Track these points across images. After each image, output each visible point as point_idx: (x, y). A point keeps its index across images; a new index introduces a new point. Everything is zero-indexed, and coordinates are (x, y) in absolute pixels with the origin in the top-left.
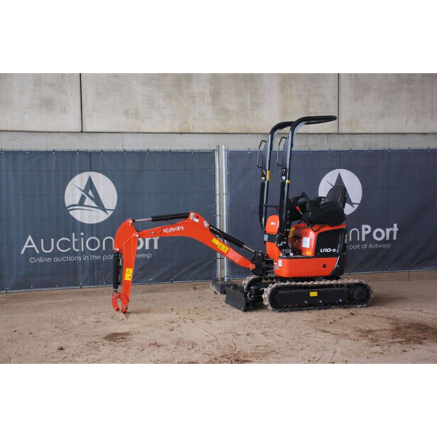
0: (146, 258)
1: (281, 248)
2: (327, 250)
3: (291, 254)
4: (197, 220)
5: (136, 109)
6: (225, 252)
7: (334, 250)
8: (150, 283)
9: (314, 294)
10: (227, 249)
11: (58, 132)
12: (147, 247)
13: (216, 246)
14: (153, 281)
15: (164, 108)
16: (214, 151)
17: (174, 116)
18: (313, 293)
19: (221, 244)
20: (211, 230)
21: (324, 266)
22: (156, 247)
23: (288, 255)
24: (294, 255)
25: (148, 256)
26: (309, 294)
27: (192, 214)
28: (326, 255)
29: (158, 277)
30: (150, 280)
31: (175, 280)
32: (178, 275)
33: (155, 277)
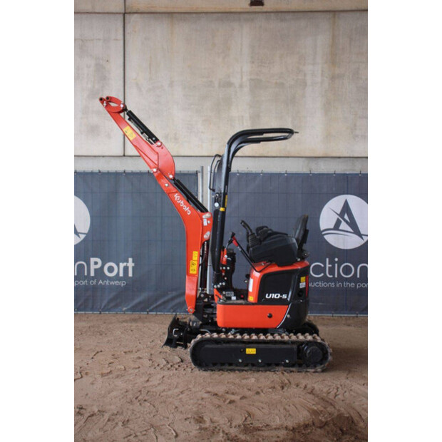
0: (120, 286)
1: (220, 290)
2: (274, 296)
3: (234, 298)
5: (175, 134)
7: (284, 296)
8: (124, 312)
9: (251, 351)
11: (103, 156)
12: (121, 274)
14: (127, 310)
15: (202, 132)
16: (197, 173)
17: (212, 139)
18: (250, 349)
21: (270, 316)
22: (130, 274)
23: (229, 298)
24: (237, 299)
25: (123, 284)
26: (245, 351)
28: (273, 302)
29: (133, 307)
30: (124, 309)
31: (151, 311)
32: (155, 306)
33: (129, 307)
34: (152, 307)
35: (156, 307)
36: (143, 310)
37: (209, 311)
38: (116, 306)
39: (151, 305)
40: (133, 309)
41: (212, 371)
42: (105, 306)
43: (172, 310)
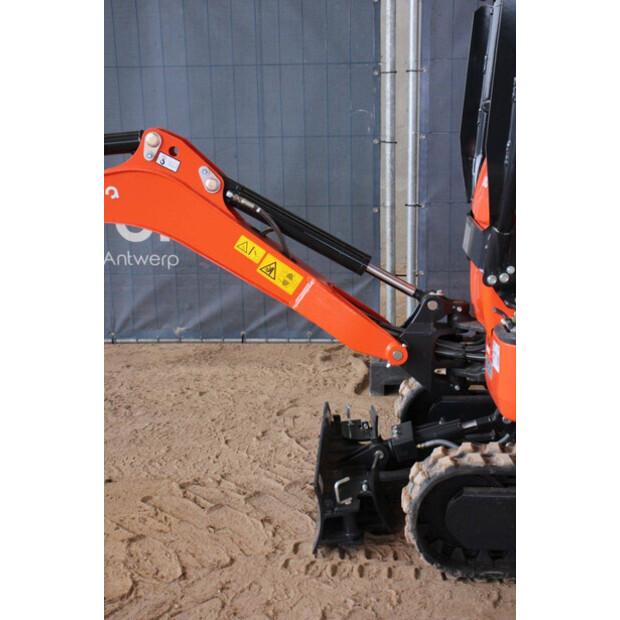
4: (172, 164)
6: (290, 290)
8: (179, 339)
10: (298, 278)
13: (254, 266)
14: (186, 334)
19: (270, 259)
20: (231, 204)
27: (150, 139)
29: (202, 325)
30: (178, 330)
31: (252, 334)
32: (262, 320)
33: (191, 324)
34: (253, 326)
35: (266, 324)
36: (228, 332)
37: (452, 351)
38: (157, 322)
39: (252, 318)
40: (202, 331)
41: (490, 580)
42: (125, 323)
43: (309, 333)
